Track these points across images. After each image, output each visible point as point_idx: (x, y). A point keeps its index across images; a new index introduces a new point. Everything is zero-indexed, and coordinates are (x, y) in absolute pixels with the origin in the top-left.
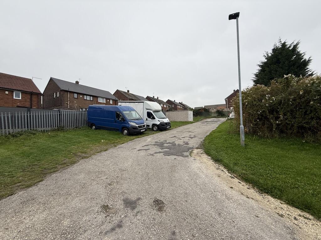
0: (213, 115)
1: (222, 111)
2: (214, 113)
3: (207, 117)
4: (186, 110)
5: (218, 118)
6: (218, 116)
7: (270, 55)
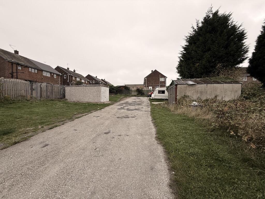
0: (133, 94)
1: (142, 90)
2: (134, 91)
3: (127, 96)
4: (97, 85)
5: (138, 96)
6: (138, 95)
7: (200, 25)
